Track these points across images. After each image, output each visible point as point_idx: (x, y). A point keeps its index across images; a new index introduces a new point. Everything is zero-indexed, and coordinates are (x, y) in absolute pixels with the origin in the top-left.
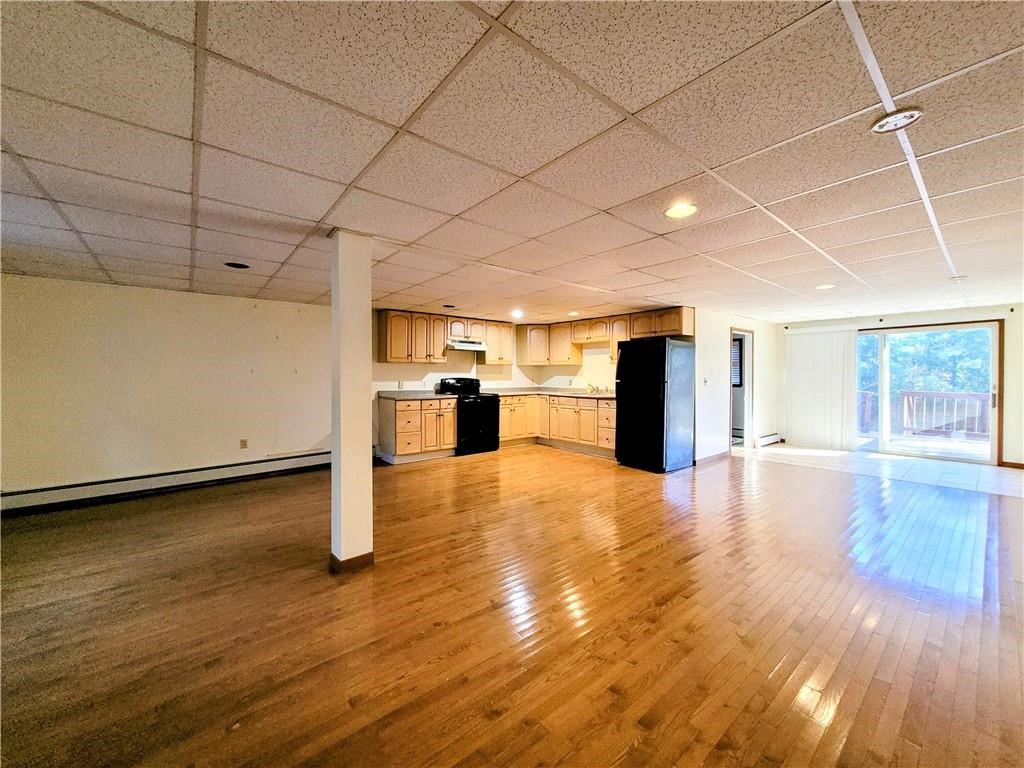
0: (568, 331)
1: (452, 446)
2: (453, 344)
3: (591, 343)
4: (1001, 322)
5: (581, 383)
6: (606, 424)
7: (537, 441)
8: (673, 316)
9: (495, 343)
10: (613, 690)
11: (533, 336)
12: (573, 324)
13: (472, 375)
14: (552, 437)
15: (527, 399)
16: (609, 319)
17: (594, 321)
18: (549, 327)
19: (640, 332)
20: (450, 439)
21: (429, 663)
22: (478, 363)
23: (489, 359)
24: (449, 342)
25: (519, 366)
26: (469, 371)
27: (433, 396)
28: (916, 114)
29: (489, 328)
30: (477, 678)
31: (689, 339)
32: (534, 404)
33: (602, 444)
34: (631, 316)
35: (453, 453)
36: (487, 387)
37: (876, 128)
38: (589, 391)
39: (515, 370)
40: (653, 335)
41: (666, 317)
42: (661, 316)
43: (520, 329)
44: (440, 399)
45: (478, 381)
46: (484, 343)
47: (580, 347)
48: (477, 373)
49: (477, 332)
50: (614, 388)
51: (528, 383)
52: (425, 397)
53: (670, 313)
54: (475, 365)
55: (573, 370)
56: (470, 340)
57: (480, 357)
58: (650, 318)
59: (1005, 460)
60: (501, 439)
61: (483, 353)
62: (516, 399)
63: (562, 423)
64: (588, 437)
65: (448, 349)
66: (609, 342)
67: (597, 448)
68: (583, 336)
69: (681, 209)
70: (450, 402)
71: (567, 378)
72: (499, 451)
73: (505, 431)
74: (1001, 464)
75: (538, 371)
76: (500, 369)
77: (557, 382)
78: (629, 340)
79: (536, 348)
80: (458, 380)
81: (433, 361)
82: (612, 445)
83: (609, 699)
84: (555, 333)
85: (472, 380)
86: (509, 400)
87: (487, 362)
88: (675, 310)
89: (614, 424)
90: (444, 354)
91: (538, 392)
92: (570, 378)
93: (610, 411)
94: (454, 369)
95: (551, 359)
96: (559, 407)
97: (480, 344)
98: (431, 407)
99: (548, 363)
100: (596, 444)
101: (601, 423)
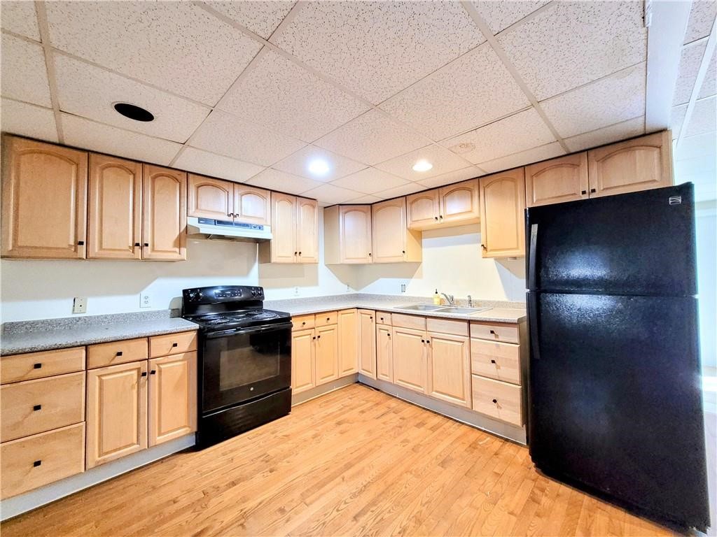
0: (402, 211)
1: (188, 431)
2: (202, 226)
3: (441, 227)
5: (422, 289)
6: (493, 371)
7: (358, 381)
8: (641, 155)
11: (349, 224)
12: (410, 199)
13: (252, 280)
14: (381, 377)
15: (341, 316)
16: (481, 182)
17: (446, 190)
18: (371, 208)
20: (179, 417)
22: (260, 261)
23: (279, 252)
25: (327, 265)
26: (247, 273)
32: (354, 324)
36: (276, 299)
39: (322, 270)
40: (585, 197)
42: (604, 159)
43: (330, 211)
45: (260, 289)
46: (267, 229)
47: (418, 235)
48: (261, 276)
51: (342, 289)
54: (257, 264)
55: (409, 269)
56: (238, 220)
58: (573, 165)
60: (294, 392)
61: (267, 242)
62: (321, 320)
63: (400, 357)
64: (448, 390)
67: (470, 413)
68: (427, 215)
71: (397, 282)
75: (354, 272)
76: (298, 269)
77: (383, 286)
79: (353, 239)
81: (151, 256)
82: (511, 416)
84: (380, 216)
85: (249, 289)
86: (310, 322)
87: (274, 259)
89: (513, 373)
91: (357, 303)
92: (403, 281)
93: (499, 347)
95: (375, 255)
96: (392, 331)
97: (260, 228)
98: (119, 359)
99: (370, 260)
100: (467, 403)
101: (477, 367)
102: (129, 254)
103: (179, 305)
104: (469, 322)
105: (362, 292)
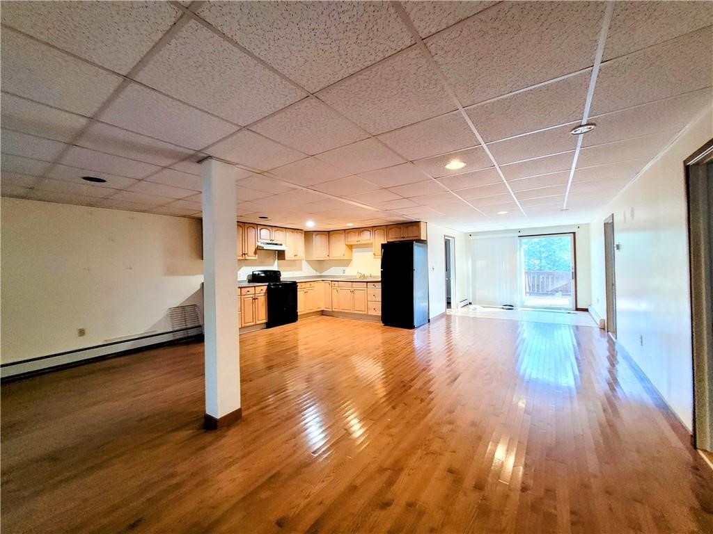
0: (343, 236)
1: (265, 321)
2: (262, 245)
3: (359, 245)
4: (574, 233)
5: (352, 272)
6: (374, 299)
7: (323, 313)
8: (415, 228)
9: (291, 244)
10: (450, 471)
11: (318, 241)
12: (346, 231)
13: (275, 268)
14: (334, 310)
15: (315, 284)
16: (373, 229)
17: (362, 229)
18: (328, 234)
19: (392, 238)
20: (262, 317)
21: (323, 481)
22: (278, 259)
23: (288, 256)
24: (259, 244)
25: (307, 261)
26: (273, 265)
27: (246, 284)
28: (593, 127)
29: (288, 234)
30: (362, 484)
31: (424, 242)
32: (320, 287)
33: (372, 313)
34: (387, 228)
35: (265, 326)
36: (286, 276)
37: (573, 132)
38: (358, 277)
39: (304, 263)
40: (402, 239)
41: (410, 228)
42: (407, 227)
43: (308, 234)
44: (255, 287)
45: (279, 272)
46: (283, 245)
47: (351, 247)
48: (278, 266)
49: (279, 237)
50: (380, 275)
51: (314, 273)
52: (243, 286)
53: (413, 226)
54: (277, 261)
55: (346, 263)
56: (273, 242)
57: (281, 255)
58: (400, 228)
59: (579, 307)
60: (299, 314)
61: (283, 251)
62: (308, 284)
63: (342, 299)
64: (360, 308)
65: (258, 249)
66: (372, 244)
67: (367, 315)
68: (354, 239)
69: (455, 165)
70: (262, 289)
71: (342, 268)
72: (299, 322)
73: (301, 308)
74: (577, 309)
75: (319, 264)
76: (295, 263)
77: (334, 271)
78: (386, 242)
79: (319, 248)
80: (265, 272)
81: (247, 258)
82: (379, 313)
83: (450, 477)
84: (333, 238)
85: (275, 272)
86: (304, 285)
87: (286, 258)
88: (416, 224)
89: (380, 299)
90: (255, 253)
91: (322, 279)
92: (344, 268)
93: (378, 290)
94: (262, 264)
95: (330, 255)
96: (338, 289)
97: (281, 245)
98: (248, 293)
99: (328, 258)
100: (366, 313)
101: (369, 298)
102: (241, 258)
103: (251, 278)
104: (367, 282)
105: (323, 274)
